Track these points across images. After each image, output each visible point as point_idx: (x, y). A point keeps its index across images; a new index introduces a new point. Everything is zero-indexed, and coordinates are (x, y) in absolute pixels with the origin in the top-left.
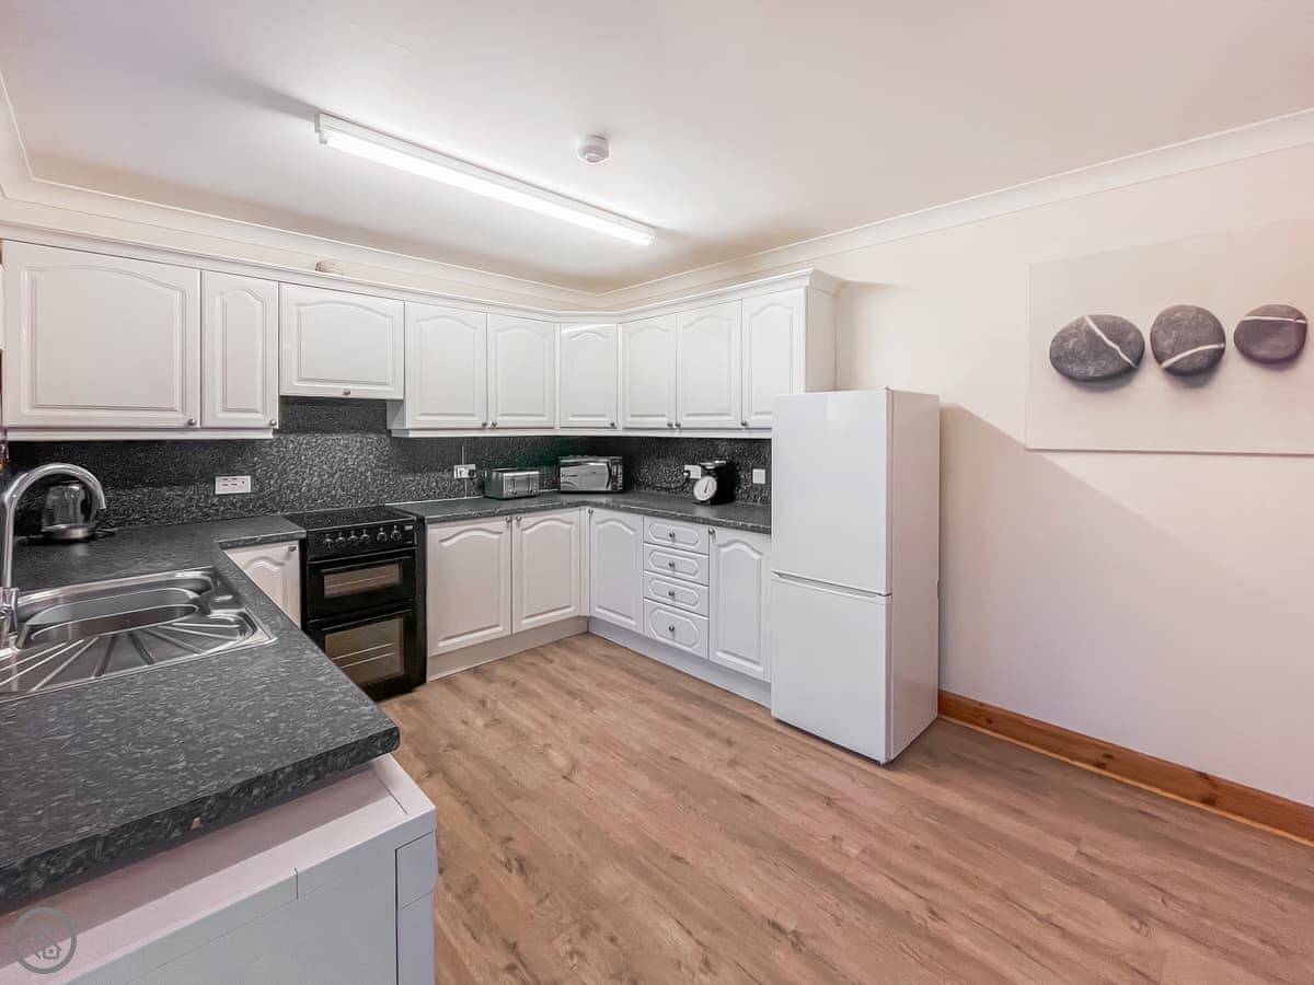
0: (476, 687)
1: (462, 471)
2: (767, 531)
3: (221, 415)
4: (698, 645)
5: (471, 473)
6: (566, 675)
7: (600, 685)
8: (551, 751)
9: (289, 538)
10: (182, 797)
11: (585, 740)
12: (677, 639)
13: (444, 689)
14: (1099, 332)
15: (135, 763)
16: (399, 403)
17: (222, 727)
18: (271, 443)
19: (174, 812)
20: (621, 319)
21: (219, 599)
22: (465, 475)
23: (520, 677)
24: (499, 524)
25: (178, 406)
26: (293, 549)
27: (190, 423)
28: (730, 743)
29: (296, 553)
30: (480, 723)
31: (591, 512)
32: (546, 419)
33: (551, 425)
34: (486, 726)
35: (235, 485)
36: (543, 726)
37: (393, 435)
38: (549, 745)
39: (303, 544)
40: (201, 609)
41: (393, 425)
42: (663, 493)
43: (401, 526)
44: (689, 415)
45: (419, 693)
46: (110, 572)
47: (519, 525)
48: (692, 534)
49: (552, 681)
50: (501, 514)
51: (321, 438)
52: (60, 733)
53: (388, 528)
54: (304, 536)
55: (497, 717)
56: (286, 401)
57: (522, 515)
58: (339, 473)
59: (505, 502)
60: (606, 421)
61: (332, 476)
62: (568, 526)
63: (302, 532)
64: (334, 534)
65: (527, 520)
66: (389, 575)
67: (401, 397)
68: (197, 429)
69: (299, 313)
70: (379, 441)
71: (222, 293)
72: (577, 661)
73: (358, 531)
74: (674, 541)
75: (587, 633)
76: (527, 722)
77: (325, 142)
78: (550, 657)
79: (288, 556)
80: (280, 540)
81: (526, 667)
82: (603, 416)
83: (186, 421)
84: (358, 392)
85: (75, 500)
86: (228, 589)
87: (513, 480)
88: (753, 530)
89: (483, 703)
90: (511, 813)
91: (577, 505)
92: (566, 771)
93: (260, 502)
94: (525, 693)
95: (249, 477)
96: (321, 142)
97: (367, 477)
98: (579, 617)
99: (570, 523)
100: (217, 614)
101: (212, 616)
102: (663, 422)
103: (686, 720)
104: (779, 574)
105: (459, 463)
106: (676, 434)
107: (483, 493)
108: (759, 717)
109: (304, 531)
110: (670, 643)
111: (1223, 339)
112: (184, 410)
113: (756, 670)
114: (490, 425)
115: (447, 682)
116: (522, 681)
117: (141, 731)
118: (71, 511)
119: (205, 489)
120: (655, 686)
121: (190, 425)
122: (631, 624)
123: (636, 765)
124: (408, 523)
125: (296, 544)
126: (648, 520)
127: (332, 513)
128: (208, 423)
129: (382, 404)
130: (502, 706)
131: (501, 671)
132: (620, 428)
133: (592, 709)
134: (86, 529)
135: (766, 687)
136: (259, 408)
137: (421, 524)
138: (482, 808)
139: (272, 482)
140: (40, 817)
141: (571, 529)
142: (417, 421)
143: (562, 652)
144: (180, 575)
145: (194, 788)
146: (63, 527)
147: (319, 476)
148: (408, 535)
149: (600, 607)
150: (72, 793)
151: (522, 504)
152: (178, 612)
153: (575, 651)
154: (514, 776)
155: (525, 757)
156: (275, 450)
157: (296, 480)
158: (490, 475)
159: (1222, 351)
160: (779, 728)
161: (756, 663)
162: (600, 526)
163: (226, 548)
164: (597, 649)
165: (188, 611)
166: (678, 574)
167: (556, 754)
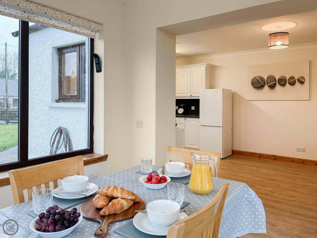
2: (198, 118)
14: (259, 79)
48: (180, 120)
88: (195, 117)
111: (276, 81)
159: (276, 83)
161: (196, 145)
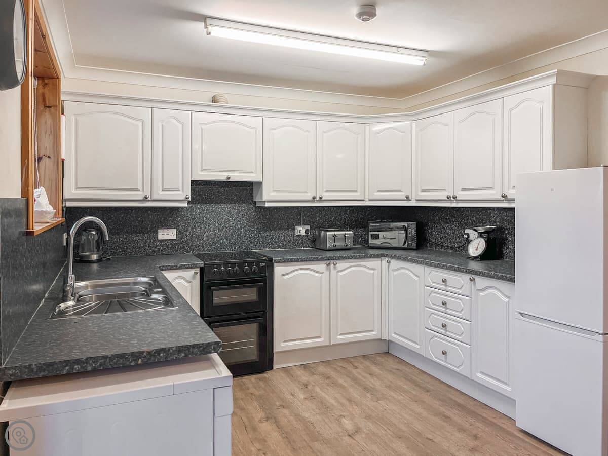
0: (304, 377)
1: (301, 230)
2: (512, 280)
3: (161, 192)
4: (463, 366)
5: (307, 231)
6: (364, 377)
7: (389, 387)
8: (344, 420)
9: (195, 267)
10: (135, 350)
11: (368, 417)
12: (448, 361)
13: (282, 374)
15: (120, 340)
16: (260, 184)
17: (151, 333)
18: (187, 209)
19: (132, 354)
20: (413, 118)
21: (155, 290)
22: (303, 232)
23: (333, 374)
24: (321, 266)
25: (140, 188)
26: (196, 273)
27: (146, 197)
28: (476, 437)
29: (198, 275)
30: (302, 396)
31: (389, 262)
32: (358, 193)
33: (363, 198)
34: (305, 399)
35: (168, 234)
36: (342, 405)
37: (257, 205)
38: (344, 416)
39: (202, 270)
40: (147, 294)
41: (257, 199)
42: (449, 251)
43: (258, 264)
44: (463, 190)
45: (267, 375)
46: (108, 276)
47: (335, 268)
48: (459, 280)
49: (355, 379)
50: (322, 259)
51: (214, 207)
52: (94, 328)
53: (250, 264)
54: (202, 266)
55: (314, 395)
56: (194, 183)
57: (337, 261)
58: (225, 228)
59: (327, 253)
60: (402, 195)
61: (220, 230)
62: (372, 272)
63: (201, 263)
64: (219, 266)
65: (341, 265)
66: (250, 295)
67: (261, 181)
68: (149, 201)
69: (202, 129)
70: (249, 210)
71: (162, 121)
72: (375, 369)
73: (233, 265)
74: (446, 285)
75: (387, 353)
76: (333, 401)
77: (210, 34)
78: (356, 365)
79: (194, 277)
80: (190, 267)
81: (339, 369)
82: (400, 191)
83: (144, 196)
84: (236, 177)
85: (93, 239)
86: (160, 286)
87: (334, 236)
88: (501, 278)
89: (306, 386)
90: (311, 448)
91: (378, 256)
92: (350, 432)
93: (181, 245)
94: (335, 384)
95: (175, 230)
96: (207, 34)
97: (241, 233)
98: (380, 340)
99: (374, 269)
100: (154, 296)
101: (152, 297)
102: (443, 195)
103: (446, 418)
104: (521, 314)
105: (299, 224)
106: (454, 205)
107: (315, 246)
108: (506, 425)
109: (203, 263)
110: (443, 363)
112: (143, 190)
113: (506, 389)
114: (318, 198)
115: (286, 370)
116: (335, 377)
117: (121, 331)
118: (92, 247)
119: (153, 236)
120: (428, 393)
121: (146, 199)
122: (416, 347)
123: (400, 438)
124: (263, 261)
125: (198, 270)
126: (428, 269)
127: (220, 254)
128: (154, 198)
129: (251, 184)
130: (318, 389)
131: (321, 369)
132: (413, 200)
133: (378, 400)
134: (98, 256)
135: (511, 402)
136: (180, 189)
137: (270, 263)
138: (294, 442)
139: (188, 233)
140: (89, 349)
141: (374, 273)
142: (270, 196)
143: (367, 363)
144: (139, 279)
145: (140, 348)
146: (87, 254)
147: (214, 230)
148: (262, 269)
149: (395, 334)
150: (98, 345)
151: (338, 254)
152: (138, 295)
153: (375, 364)
154: (318, 429)
155: (327, 420)
156: (189, 213)
157: (201, 233)
158: (319, 234)
160: (521, 435)
161: (506, 384)
162: (395, 273)
163: (162, 270)
164: (391, 364)
165: (142, 295)
166: (448, 311)
167: (347, 422)
